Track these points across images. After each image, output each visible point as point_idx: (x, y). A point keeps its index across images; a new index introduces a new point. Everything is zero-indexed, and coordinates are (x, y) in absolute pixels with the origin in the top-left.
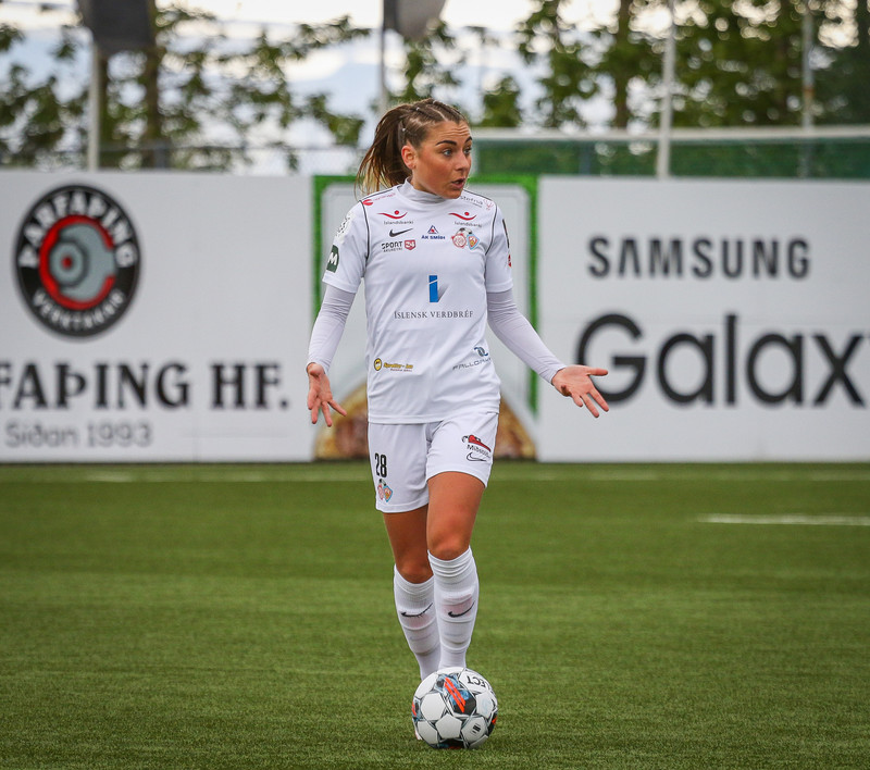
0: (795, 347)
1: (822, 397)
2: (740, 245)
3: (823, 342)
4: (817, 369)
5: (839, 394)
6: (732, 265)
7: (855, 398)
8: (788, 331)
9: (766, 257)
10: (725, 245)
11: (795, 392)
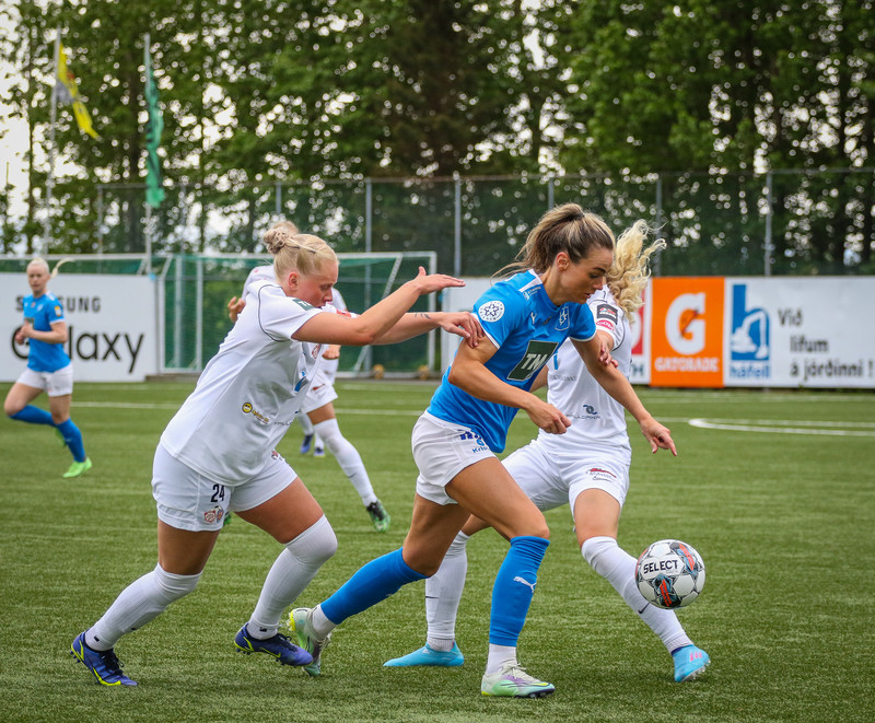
0: (95, 338)
1: (105, 357)
2: (74, 300)
3: (105, 336)
4: (103, 347)
5: (111, 356)
6: (71, 306)
7: (118, 357)
8: (92, 332)
9: (84, 304)
10: (68, 300)
11: (95, 355)
